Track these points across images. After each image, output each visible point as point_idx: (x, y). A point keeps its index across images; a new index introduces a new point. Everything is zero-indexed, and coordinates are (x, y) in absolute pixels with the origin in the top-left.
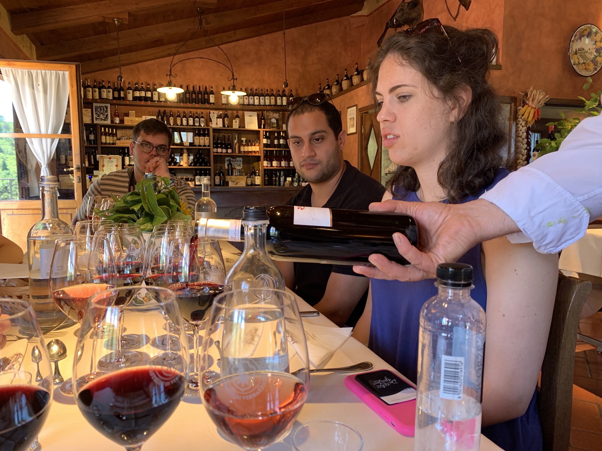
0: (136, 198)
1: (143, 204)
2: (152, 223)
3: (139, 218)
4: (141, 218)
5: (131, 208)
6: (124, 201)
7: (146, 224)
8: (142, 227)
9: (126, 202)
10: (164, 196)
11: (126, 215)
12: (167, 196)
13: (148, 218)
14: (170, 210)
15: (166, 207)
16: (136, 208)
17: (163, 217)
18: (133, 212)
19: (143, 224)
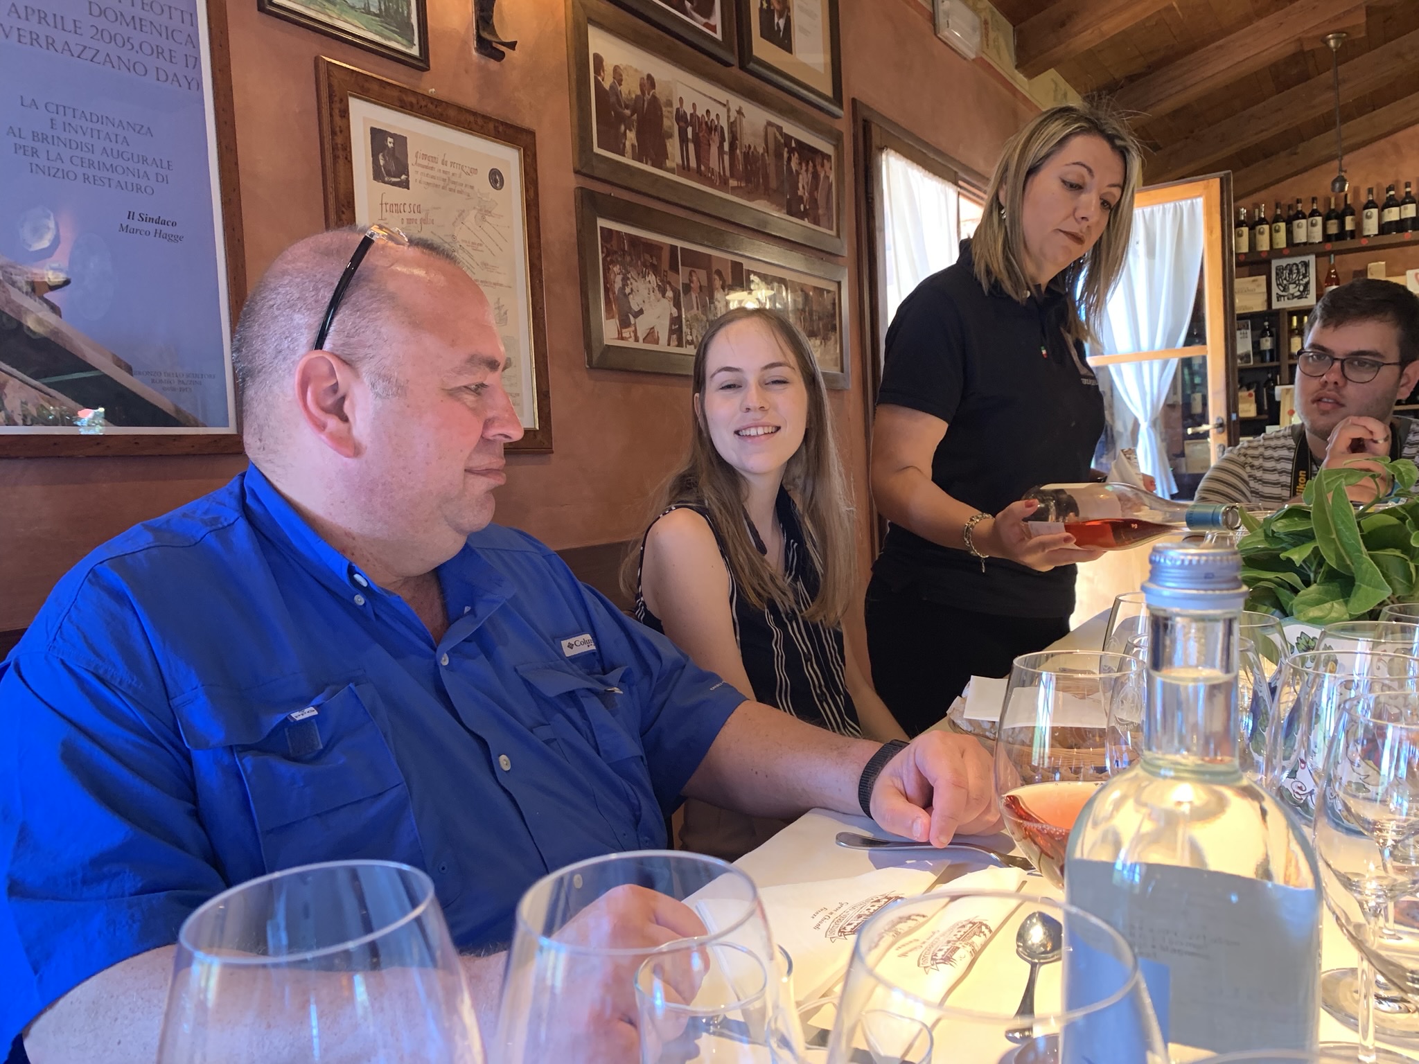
0: (1301, 526)
1: (1317, 543)
2: (1346, 603)
3: (1307, 583)
4: (1313, 587)
5: (1283, 556)
6: (1266, 536)
7: (1328, 605)
8: (1314, 612)
9: (1271, 537)
10: (1393, 520)
11: (1271, 575)
12: (1403, 519)
13: (1334, 587)
14: (1412, 566)
15: (1398, 553)
16: (1298, 555)
17: (1378, 586)
18: (1289, 565)
19: (1318, 602)
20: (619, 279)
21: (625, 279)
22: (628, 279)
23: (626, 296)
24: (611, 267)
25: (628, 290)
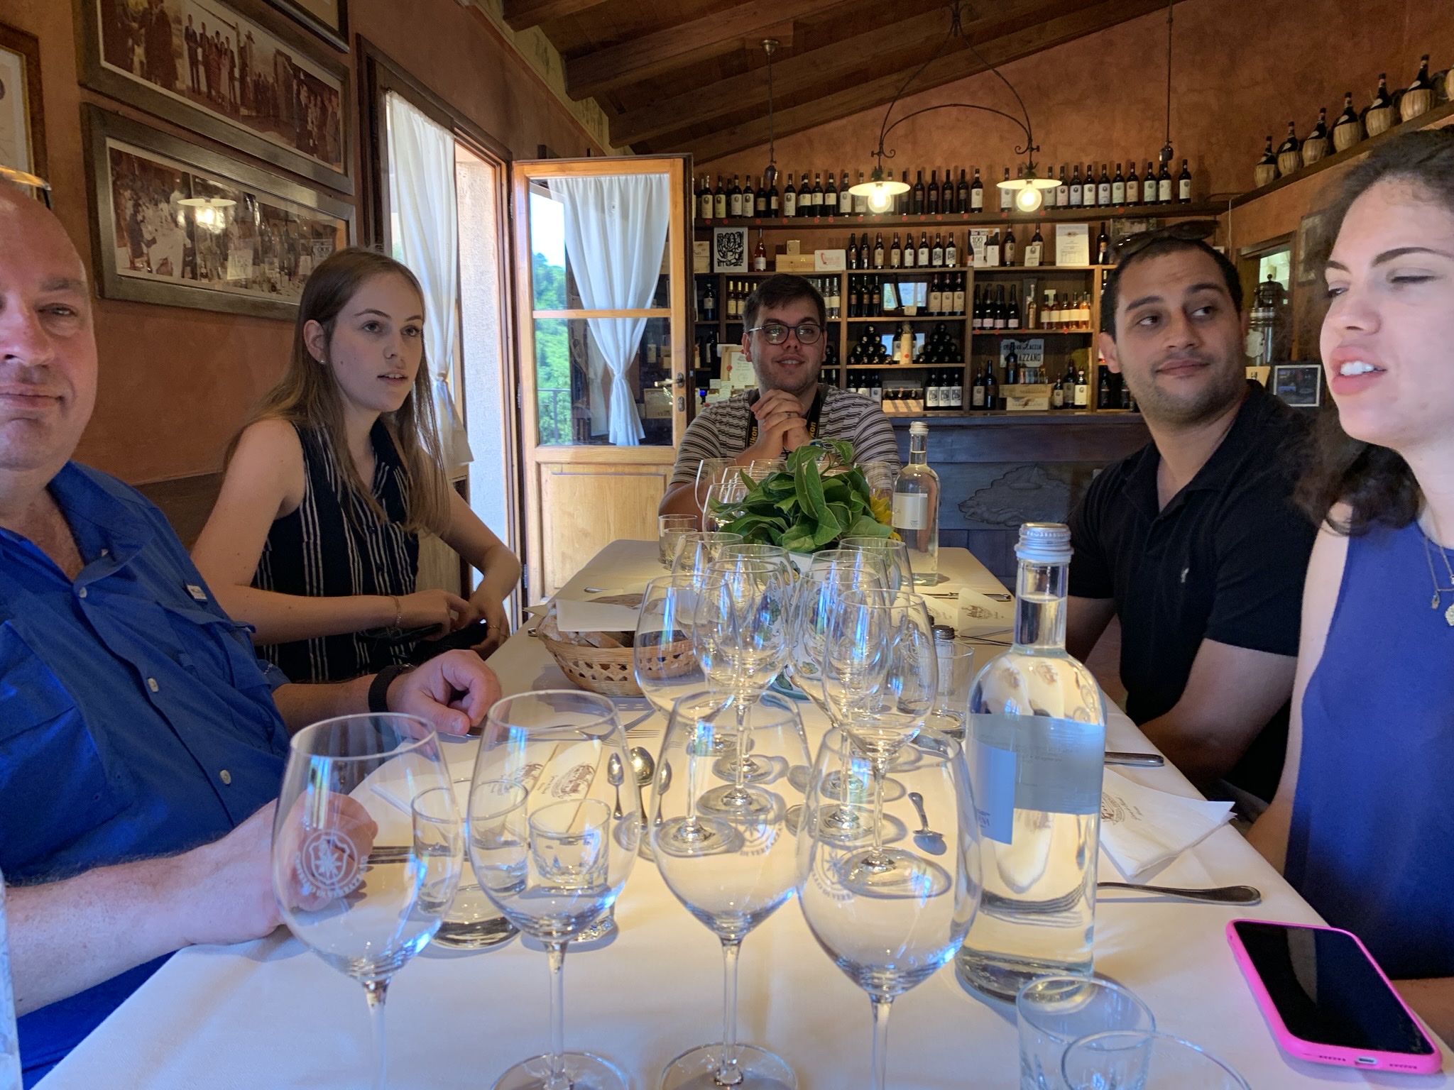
0: (787, 486)
1: (797, 498)
2: (813, 537)
3: (789, 525)
4: (794, 527)
5: (776, 506)
6: (765, 492)
7: (802, 539)
8: (795, 544)
9: (768, 493)
10: (841, 483)
11: (768, 520)
12: (845, 482)
13: (806, 527)
14: (850, 512)
15: (842, 504)
16: (786, 506)
17: (834, 527)
18: (779, 512)
19: (797, 538)
20: (130, 204)
21: (137, 206)
22: (140, 205)
23: (138, 223)
24: (121, 191)
25: (140, 218)
